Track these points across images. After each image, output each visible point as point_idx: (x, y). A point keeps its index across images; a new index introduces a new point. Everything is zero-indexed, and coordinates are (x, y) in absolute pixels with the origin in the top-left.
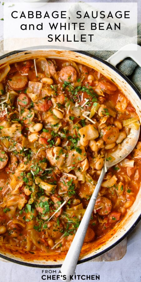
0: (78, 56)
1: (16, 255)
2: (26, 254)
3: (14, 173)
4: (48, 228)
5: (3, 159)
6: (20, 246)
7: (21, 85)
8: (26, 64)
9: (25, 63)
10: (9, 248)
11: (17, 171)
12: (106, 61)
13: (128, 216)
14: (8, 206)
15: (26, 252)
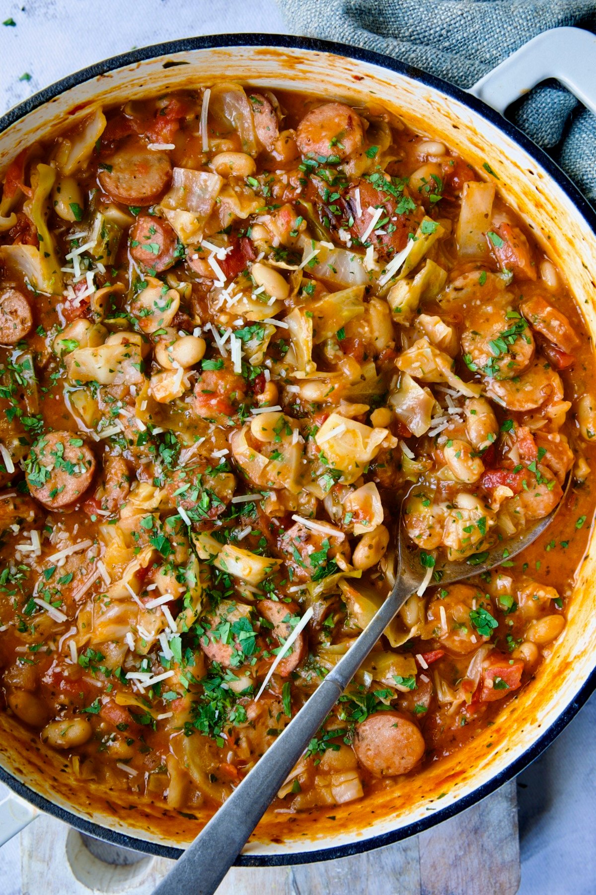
0: (360, 75)
1: (132, 822)
2: (165, 818)
3: (115, 520)
4: (250, 723)
5: (75, 465)
6: (141, 793)
7: (149, 184)
8: (166, 108)
9: (163, 104)
10: (104, 796)
11: (126, 512)
12: (467, 91)
13: (550, 677)
14: (95, 641)
15: (165, 813)
